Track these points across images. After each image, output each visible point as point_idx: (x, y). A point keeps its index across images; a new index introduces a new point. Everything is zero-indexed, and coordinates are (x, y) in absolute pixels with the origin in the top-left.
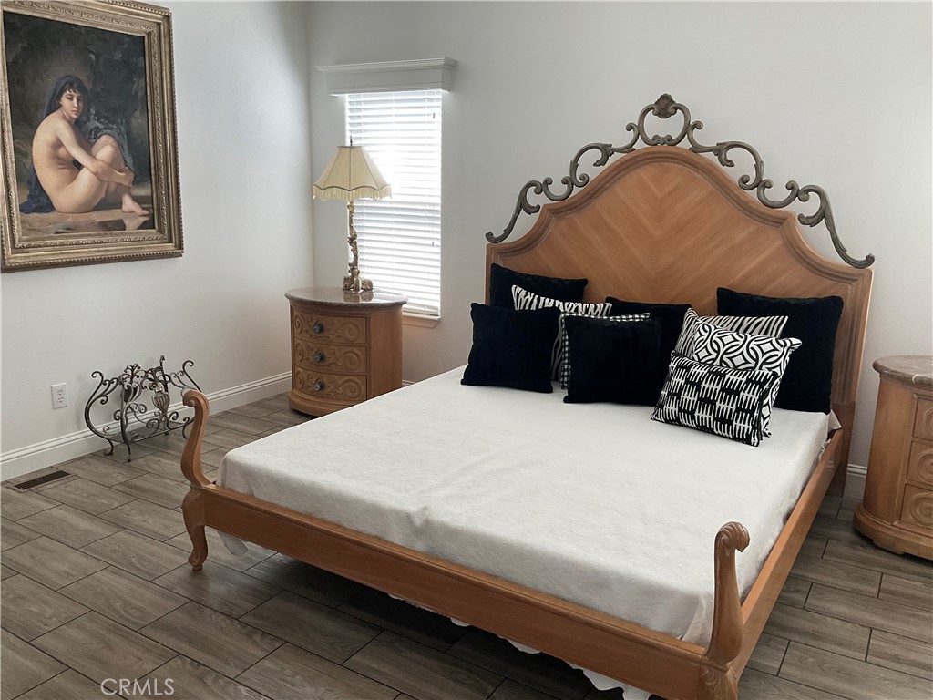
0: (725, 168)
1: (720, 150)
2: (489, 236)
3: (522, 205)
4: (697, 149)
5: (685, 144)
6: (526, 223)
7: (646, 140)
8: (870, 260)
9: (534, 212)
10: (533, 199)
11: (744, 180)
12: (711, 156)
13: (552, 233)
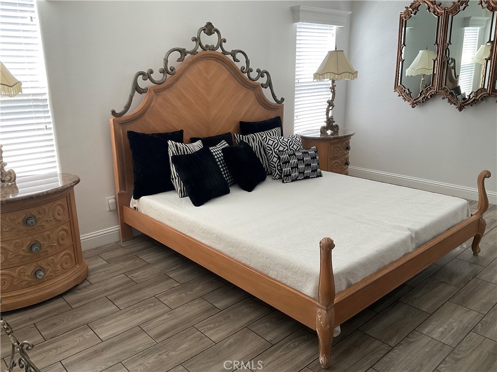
0: (235, 63)
1: (233, 54)
2: (113, 113)
3: (136, 88)
4: (224, 52)
5: (219, 50)
6: (139, 100)
7: (202, 47)
8: (283, 99)
9: (144, 93)
10: (143, 84)
11: (243, 68)
12: (230, 57)
13: (153, 105)
